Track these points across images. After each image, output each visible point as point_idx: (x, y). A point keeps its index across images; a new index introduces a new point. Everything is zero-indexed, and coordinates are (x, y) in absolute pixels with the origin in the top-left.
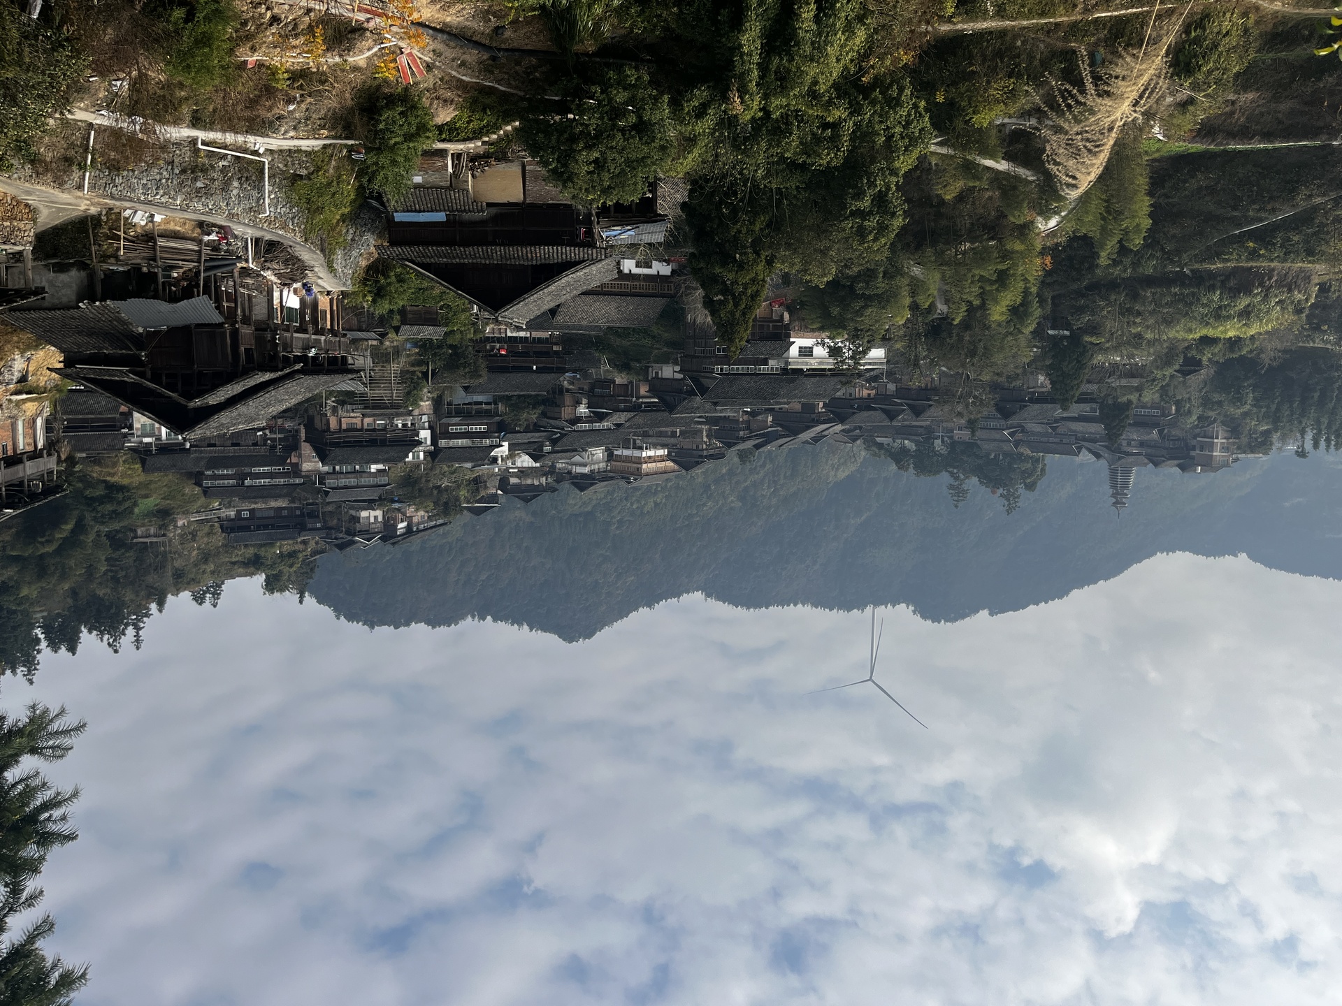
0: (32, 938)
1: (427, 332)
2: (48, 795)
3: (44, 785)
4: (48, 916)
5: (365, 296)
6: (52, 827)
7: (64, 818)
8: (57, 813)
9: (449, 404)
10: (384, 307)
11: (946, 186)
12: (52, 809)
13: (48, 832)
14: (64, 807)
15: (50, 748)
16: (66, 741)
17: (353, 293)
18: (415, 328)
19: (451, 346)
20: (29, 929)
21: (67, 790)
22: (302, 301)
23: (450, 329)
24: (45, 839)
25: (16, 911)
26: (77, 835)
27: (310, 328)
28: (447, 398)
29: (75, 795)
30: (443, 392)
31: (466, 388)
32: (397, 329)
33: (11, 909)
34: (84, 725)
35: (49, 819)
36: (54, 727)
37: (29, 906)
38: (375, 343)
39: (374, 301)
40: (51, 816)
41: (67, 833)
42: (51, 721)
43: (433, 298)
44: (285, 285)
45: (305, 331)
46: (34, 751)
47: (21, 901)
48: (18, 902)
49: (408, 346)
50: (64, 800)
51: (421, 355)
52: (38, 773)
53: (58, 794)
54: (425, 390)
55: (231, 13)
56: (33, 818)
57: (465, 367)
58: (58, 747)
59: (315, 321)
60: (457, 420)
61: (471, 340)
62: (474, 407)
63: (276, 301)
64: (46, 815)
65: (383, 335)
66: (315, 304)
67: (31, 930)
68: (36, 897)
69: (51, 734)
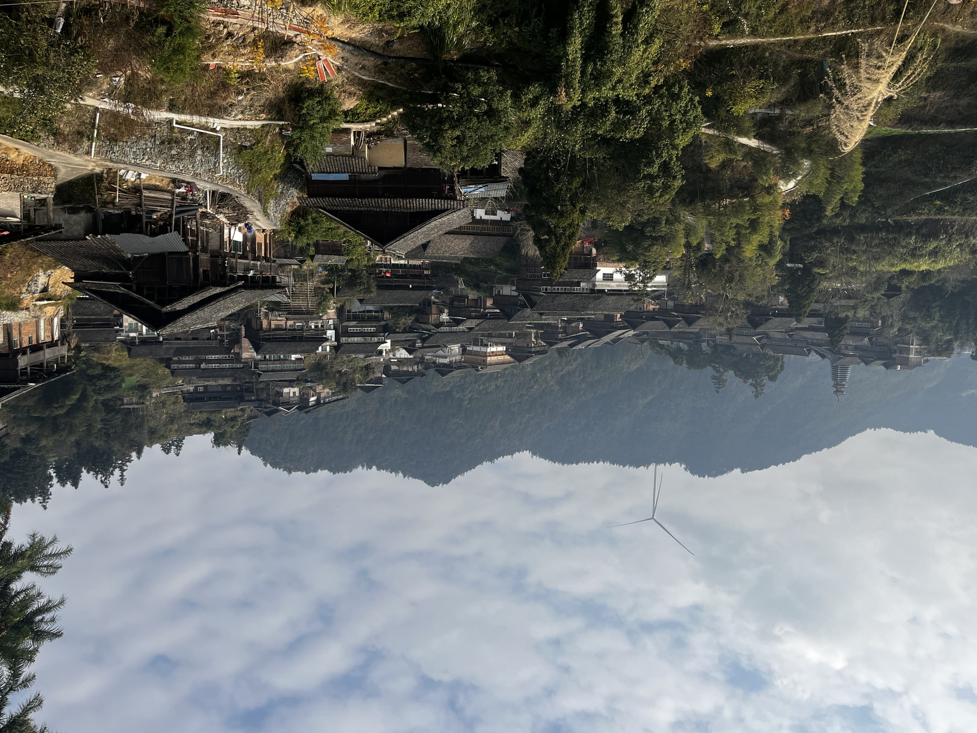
0: (26, 710)
1: (334, 260)
2: (42, 602)
3: (39, 594)
4: (39, 695)
5: (290, 233)
6: (44, 627)
7: (53, 620)
8: (48, 616)
9: (349, 311)
10: (303, 242)
11: (712, 157)
12: (44, 613)
13: (40, 631)
14: (53, 612)
15: (45, 566)
16: (57, 562)
17: (281, 231)
18: (325, 257)
19: (350, 270)
20: (24, 704)
21: (56, 598)
22: (245, 236)
23: (350, 257)
24: (39, 636)
25: (15, 690)
26: (62, 633)
27: (250, 256)
28: (347, 308)
29: (62, 602)
30: (345, 303)
31: (361, 301)
32: (312, 258)
33: (11, 689)
34: (71, 550)
35: (42, 620)
36: (49, 551)
37: (24, 687)
38: (296, 267)
39: (296, 237)
40: (43, 618)
41: (55, 631)
42: (46, 547)
43: (339, 236)
44: (232, 224)
45: (246, 258)
46: (34, 568)
47: (19, 683)
48: (16, 683)
49: (320, 269)
50: (54, 606)
51: (329, 276)
52: (34, 586)
53: (49, 601)
54: (332, 302)
55: (199, 30)
56: (29, 620)
57: (360, 285)
58: (51, 566)
59: (253, 250)
60: (354, 323)
61: (365, 266)
62: (367, 314)
63: (226, 236)
64: (40, 617)
65: (302, 262)
66: (254, 239)
67: (25, 705)
68: (30, 680)
69: (46, 556)
